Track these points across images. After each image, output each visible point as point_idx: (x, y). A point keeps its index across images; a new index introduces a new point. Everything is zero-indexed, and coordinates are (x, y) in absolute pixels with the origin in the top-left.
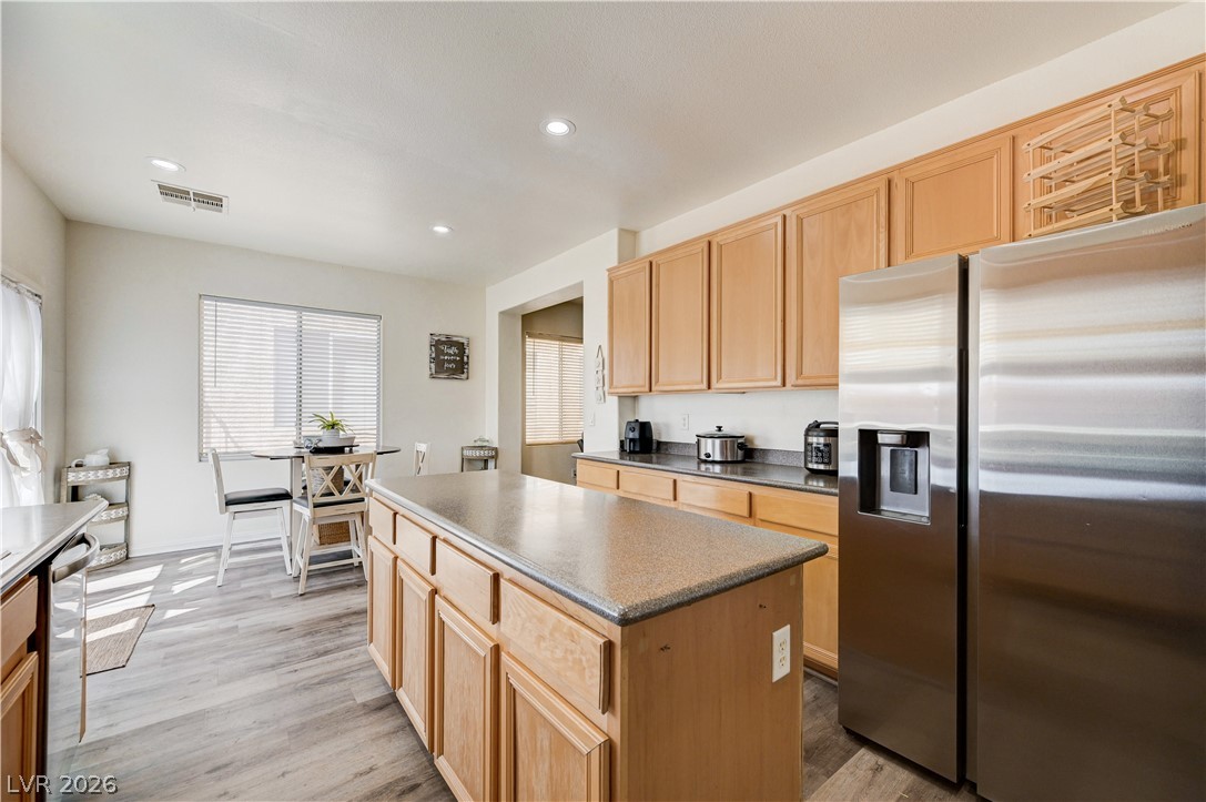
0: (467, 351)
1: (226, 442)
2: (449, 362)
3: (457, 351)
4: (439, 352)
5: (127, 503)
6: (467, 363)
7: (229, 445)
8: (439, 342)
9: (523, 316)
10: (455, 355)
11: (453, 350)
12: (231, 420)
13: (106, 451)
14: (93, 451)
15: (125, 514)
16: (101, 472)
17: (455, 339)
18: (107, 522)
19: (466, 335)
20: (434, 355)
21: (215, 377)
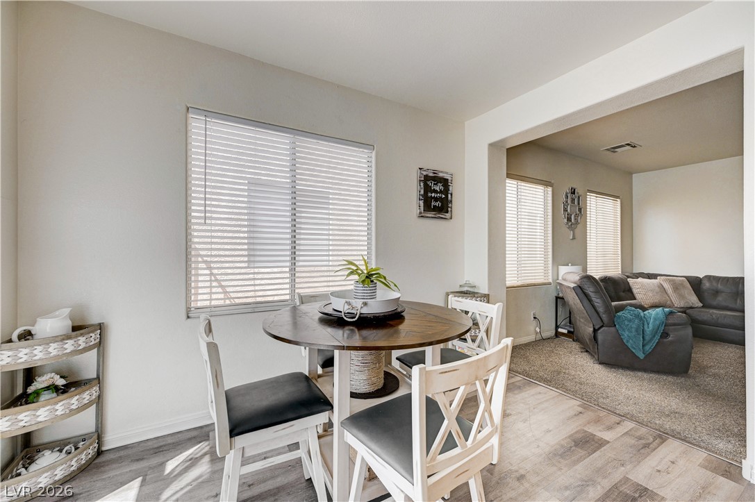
0: (451, 188)
1: (211, 287)
2: (436, 199)
3: (442, 188)
4: (427, 189)
5: (99, 380)
6: (451, 201)
7: (214, 290)
8: (427, 178)
9: (508, 150)
10: (441, 192)
11: (439, 187)
12: (223, 271)
13: (67, 311)
14: (46, 313)
15: (95, 395)
16: (53, 346)
17: (441, 175)
18: (64, 416)
19: (450, 171)
20: (422, 192)
21: (205, 199)
